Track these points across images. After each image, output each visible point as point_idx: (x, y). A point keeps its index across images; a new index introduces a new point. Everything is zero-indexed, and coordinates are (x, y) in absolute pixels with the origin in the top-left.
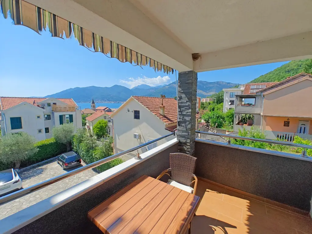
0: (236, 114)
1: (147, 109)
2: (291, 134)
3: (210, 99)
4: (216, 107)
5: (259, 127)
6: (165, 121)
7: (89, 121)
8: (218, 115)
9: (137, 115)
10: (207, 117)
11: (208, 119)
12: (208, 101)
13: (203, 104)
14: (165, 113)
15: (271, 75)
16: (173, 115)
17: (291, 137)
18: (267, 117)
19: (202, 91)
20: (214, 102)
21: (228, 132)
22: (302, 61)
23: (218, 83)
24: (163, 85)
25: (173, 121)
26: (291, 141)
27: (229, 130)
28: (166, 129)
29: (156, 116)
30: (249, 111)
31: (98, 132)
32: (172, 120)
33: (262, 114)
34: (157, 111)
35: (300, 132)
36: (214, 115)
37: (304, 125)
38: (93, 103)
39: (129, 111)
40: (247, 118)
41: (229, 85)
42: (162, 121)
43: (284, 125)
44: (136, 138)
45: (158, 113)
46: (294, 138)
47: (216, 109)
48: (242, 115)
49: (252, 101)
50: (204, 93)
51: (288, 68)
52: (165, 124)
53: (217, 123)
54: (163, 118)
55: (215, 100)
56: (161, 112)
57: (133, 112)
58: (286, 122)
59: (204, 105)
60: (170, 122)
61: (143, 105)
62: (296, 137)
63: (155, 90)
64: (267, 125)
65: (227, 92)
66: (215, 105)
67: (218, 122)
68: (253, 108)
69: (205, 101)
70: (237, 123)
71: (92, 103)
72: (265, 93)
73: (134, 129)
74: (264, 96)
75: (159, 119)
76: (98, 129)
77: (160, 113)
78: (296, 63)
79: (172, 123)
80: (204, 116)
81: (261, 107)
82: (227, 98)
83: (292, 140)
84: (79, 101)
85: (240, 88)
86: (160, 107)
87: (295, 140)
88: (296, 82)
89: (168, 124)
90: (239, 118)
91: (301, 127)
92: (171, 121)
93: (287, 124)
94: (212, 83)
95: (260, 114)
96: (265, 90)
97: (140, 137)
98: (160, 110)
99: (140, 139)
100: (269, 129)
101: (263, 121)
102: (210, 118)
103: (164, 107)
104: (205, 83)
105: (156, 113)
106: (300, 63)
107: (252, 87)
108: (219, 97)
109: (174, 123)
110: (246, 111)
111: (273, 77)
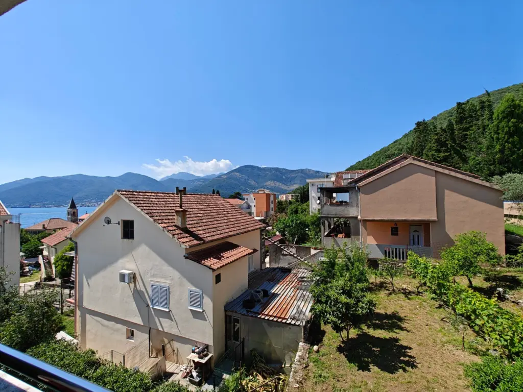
0: (324, 219)
1: (148, 217)
2: (402, 248)
3: (292, 196)
4: (300, 207)
5: (358, 240)
6: (185, 240)
7: (48, 246)
8: (299, 222)
9: (128, 230)
10: (282, 226)
11: (284, 229)
12: (290, 198)
13: (280, 203)
14: (188, 223)
15: (370, 161)
16: (208, 227)
17: (403, 253)
18: (367, 223)
19: (281, 184)
20: (297, 201)
21: (315, 249)
22: (402, 143)
23: (302, 171)
24: (217, 173)
25: (205, 239)
26: (403, 259)
27: (316, 246)
28: (186, 258)
29: (166, 231)
30: (341, 213)
31: (65, 268)
32: (202, 236)
33: (359, 217)
34: (170, 221)
35: (414, 244)
36: (292, 221)
37: (417, 232)
38: (73, 206)
39: (109, 222)
40: (342, 224)
41: (317, 174)
42: (177, 241)
43: (392, 234)
44: (124, 281)
45: (172, 224)
46: (408, 254)
47: (300, 211)
48: (335, 219)
49: (345, 197)
50: (284, 187)
51: (388, 153)
52: (183, 246)
53: (296, 236)
54: (181, 234)
55: (299, 197)
56: (178, 221)
57: (121, 223)
58: (394, 228)
59: (282, 205)
60: (196, 242)
61: (139, 210)
62: (410, 253)
63: (204, 182)
64: (368, 235)
65: (313, 185)
66: (298, 205)
67: (299, 233)
68: (346, 208)
69: (285, 198)
70: (326, 233)
71: (69, 207)
72: (360, 184)
73: (121, 262)
74: (359, 189)
75: (171, 236)
76: (65, 263)
77: (177, 225)
78: (396, 146)
79: (199, 244)
80: (277, 225)
81: (357, 206)
82: (313, 194)
83: (405, 257)
84: (44, 204)
85: (330, 178)
86: (177, 212)
87: (409, 257)
88: (397, 166)
89: (188, 247)
90: (329, 226)
91: (414, 236)
92: (200, 239)
93: (395, 232)
94: (295, 171)
95: (357, 217)
96: (360, 180)
97: (133, 278)
98: (175, 217)
99: (135, 282)
100: (371, 241)
101: (362, 229)
102: (286, 226)
103: (185, 211)
104: (284, 171)
105: (165, 225)
106: (400, 146)
107: (345, 176)
108: (303, 192)
109: (204, 243)
110: (338, 213)
111: (372, 164)
